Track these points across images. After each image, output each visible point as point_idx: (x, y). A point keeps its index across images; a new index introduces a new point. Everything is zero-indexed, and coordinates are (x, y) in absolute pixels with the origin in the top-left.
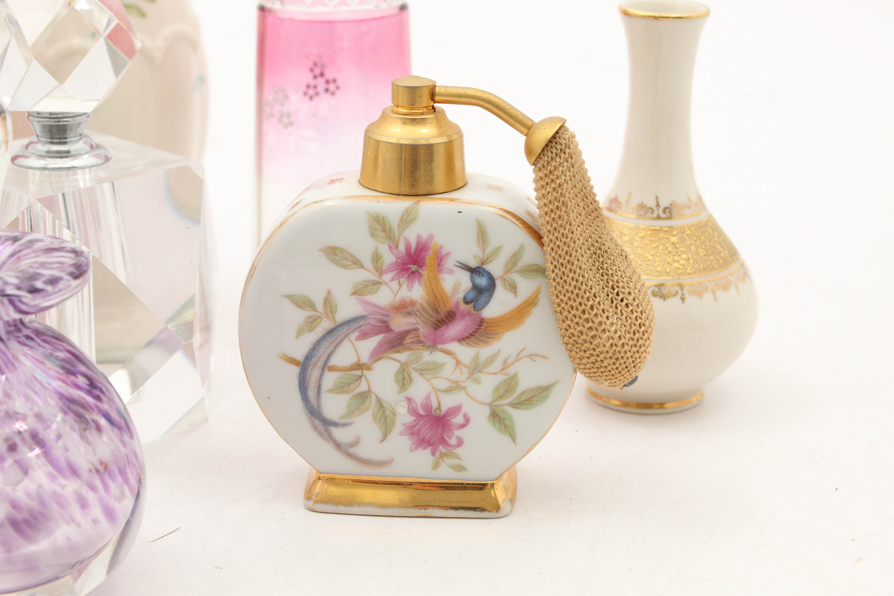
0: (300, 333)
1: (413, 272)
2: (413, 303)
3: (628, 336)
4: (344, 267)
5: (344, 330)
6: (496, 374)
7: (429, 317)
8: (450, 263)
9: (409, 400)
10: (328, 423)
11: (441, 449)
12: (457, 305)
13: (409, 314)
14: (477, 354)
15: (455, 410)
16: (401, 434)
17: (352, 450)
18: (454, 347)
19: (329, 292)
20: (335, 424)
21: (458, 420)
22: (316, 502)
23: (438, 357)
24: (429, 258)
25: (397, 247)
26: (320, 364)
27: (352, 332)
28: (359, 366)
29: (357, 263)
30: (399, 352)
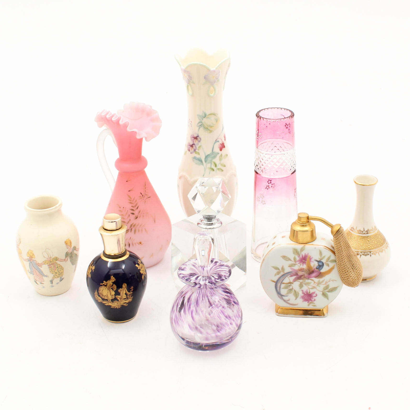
0: (275, 275)
1: (304, 262)
2: (303, 269)
3: (356, 277)
4: (287, 260)
5: (286, 275)
6: (324, 285)
7: (307, 272)
8: (313, 260)
9: (302, 291)
10: (282, 296)
11: (310, 302)
12: (314, 269)
13: (303, 271)
14: (319, 280)
15: (314, 293)
16: (300, 298)
17: (288, 302)
18: (313, 279)
19: (283, 266)
20: (284, 296)
21: (314, 295)
22: (279, 314)
23: (309, 281)
24: (308, 259)
25: (300, 256)
26: (280, 282)
27: (289, 275)
28: (290, 283)
29: (290, 260)
30: (300, 280)
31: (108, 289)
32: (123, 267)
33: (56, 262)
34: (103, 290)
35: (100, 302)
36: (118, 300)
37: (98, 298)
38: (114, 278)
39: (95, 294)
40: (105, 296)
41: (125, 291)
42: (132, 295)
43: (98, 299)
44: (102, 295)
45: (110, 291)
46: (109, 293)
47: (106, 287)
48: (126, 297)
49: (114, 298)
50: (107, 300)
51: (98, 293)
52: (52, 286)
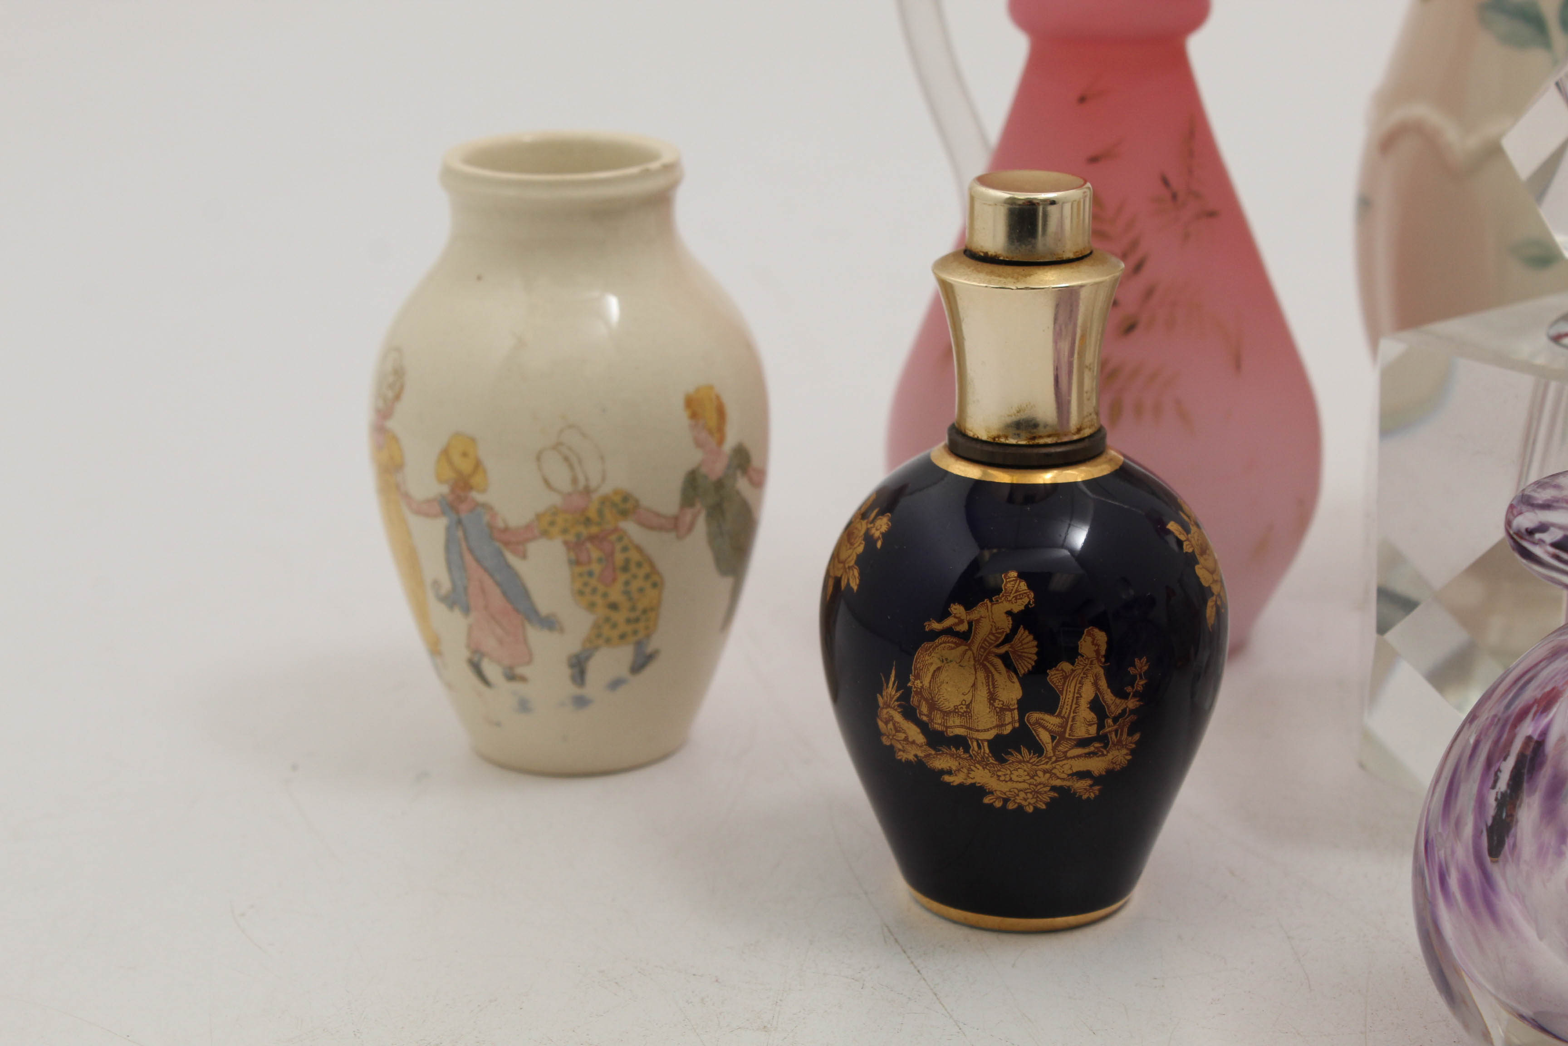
31: (982, 663)
32: (1079, 537)
33: (616, 530)
34: (939, 669)
35: (908, 762)
36: (1037, 749)
37: (898, 730)
38: (1023, 586)
39: (881, 701)
40: (955, 711)
41: (1095, 684)
42: (1134, 717)
43: (902, 736)
44: (933, 706)
45: (987, 677)
46: (982, 693)
47: (963, 648)
48: (1093, 730)
49: (1014, 730)
50: (961, 742)
51: (906, 695)
52: (581, 702)
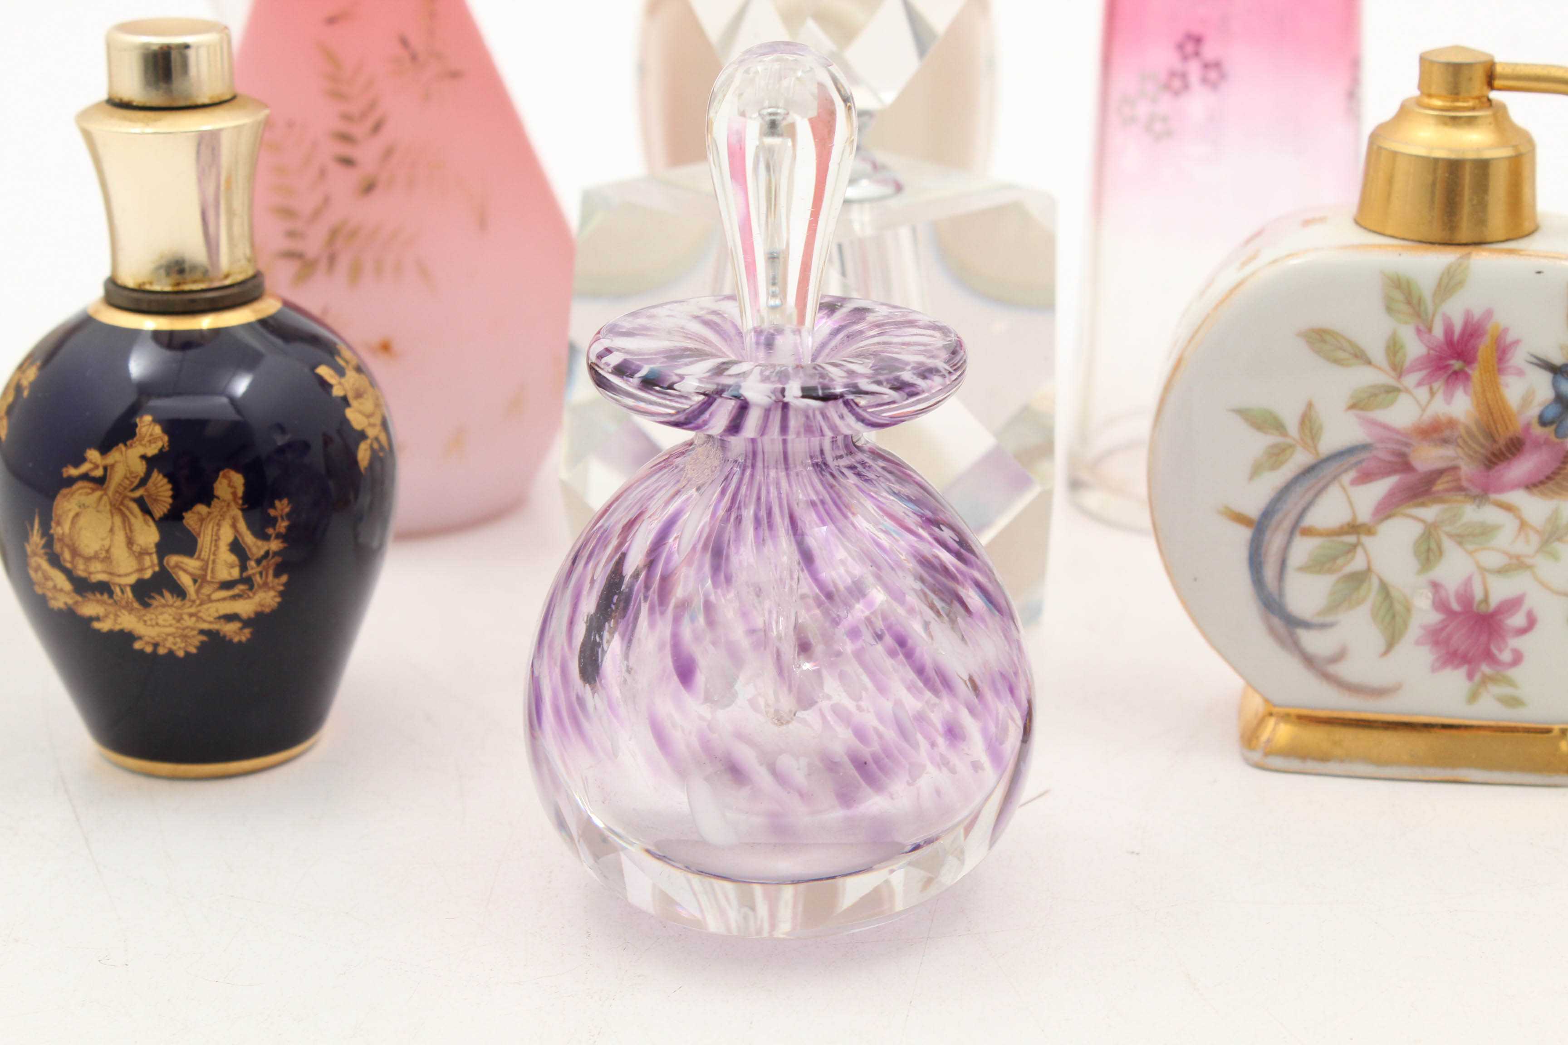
0: (1256, 471)
1: (1456, 373)
2: (1452, 424)
4: (1337, 362)
5: (1330, 469)
7: (1475, 448)
8: (1518, 358)
9: (1435, 586)
10: (1293, 623)
11: (1485, 669)
12: (1527, 427)
13: (1445, 441)
14: (1556, 514)
15: (1513, 604)
16: (1418, 643)
17: (1332, 669)
18: (1518, 498)
19: (1310, 405)
20: (1306, 625)
21: (1517, 620)
22: (1267, 754)
23: (1489, 514)
24: (1484, 349)
25: (1430, 330)
26: (1287, 524)
27: (1346, 471)
28: (1354, 528)
29: (1360, 356)
30: (1423, 504)
31: (117, 508)
32: (241, 385)
34: (77, 515)
35: (60, 611)
36: (180, 592)
37: (47, 578)
38: (158, 430)
39: (29, 549)
40: (95, 557)
41: (234, 526)
43: (50, 584)
44: (75, 553)
45: (124, 522)
46: (120, 538)
47: (98, 493)
48: (235, 573)
49: (155, 575)
50: (104, 588)
51: (49, 541)
